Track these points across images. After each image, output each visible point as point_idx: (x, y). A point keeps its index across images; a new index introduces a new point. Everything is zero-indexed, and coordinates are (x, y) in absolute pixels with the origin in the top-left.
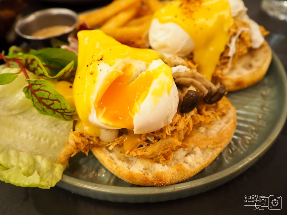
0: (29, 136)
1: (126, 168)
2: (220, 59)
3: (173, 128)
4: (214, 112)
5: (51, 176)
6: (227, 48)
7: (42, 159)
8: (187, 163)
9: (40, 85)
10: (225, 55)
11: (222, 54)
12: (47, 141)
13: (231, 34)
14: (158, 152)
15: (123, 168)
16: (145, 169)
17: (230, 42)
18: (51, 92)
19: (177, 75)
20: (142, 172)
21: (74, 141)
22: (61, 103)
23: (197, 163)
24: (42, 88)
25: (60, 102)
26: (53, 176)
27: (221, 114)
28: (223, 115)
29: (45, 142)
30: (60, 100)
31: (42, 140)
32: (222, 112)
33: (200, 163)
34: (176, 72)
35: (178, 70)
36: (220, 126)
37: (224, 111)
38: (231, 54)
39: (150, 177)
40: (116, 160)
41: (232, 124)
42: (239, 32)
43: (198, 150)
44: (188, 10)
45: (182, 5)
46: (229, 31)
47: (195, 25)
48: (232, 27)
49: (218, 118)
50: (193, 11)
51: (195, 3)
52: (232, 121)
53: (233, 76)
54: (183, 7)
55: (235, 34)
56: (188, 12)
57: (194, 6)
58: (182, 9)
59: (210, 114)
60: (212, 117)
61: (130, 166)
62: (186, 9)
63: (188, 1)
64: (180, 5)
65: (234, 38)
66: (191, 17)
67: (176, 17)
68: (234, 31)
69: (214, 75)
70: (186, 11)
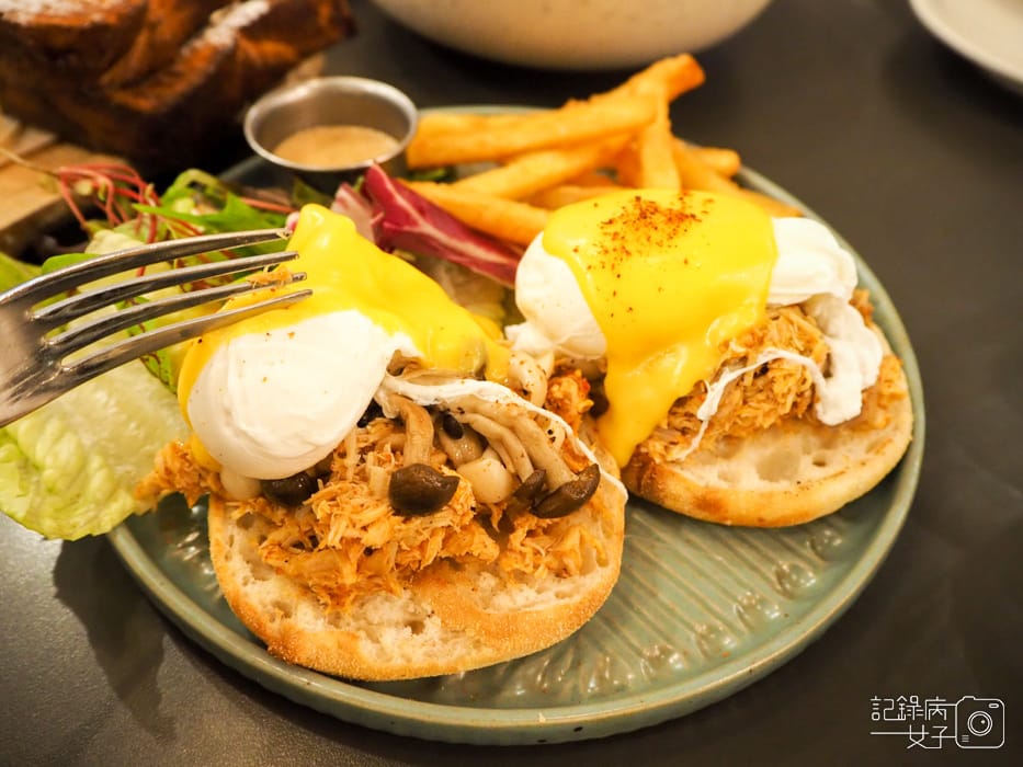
0: (112, 402)
1: (239, 580)
2: (672, 413)
4: (543, 552)
6: (699, 390)
7: (101, 468)
8: (376, 641)
10: (689, 408)
11: (681, 402)
12: (142, 433)
15: (233, 575)
16: (278, 605)
17: (717, 376)
20: (265, 606)
21: (165, 462)
23: (403, 656)
25: (159, 362)
27: (555, 564)
28: (561, 573)
29: (135, 433)
31: (133, 425)
32: (561, 561)
33: (409, 660)
36: (534, 597)
37: (571, 563)
38: (705, 410)
39: (272, 629)
40: (236, 548)
41: (567, 606)
42: (761, 360)
43: (433, 628)
44: (617, 244)
45: (611, 222)
46: (726, 344)
47: (615, 294)
48: (739, 338)
49: (542, 572)
50: (628, 253)
51: (656, 228)
52: (577, 598)
53: (701, 478)
54: (611, 229)
55: (744, 360)
56: (615, 250)
57: (644, 240)
58: (606, 234)
59: (528, 550)
60: (528, 561)
61: (252, 580)
62: (614, 239)
63: (643, 216)
64: (607, 221)
65: (732, 371)
66: (613, 266)
67: (576, 250)
68: (741, 350)
69: (643, 450)
70: (609, 244)
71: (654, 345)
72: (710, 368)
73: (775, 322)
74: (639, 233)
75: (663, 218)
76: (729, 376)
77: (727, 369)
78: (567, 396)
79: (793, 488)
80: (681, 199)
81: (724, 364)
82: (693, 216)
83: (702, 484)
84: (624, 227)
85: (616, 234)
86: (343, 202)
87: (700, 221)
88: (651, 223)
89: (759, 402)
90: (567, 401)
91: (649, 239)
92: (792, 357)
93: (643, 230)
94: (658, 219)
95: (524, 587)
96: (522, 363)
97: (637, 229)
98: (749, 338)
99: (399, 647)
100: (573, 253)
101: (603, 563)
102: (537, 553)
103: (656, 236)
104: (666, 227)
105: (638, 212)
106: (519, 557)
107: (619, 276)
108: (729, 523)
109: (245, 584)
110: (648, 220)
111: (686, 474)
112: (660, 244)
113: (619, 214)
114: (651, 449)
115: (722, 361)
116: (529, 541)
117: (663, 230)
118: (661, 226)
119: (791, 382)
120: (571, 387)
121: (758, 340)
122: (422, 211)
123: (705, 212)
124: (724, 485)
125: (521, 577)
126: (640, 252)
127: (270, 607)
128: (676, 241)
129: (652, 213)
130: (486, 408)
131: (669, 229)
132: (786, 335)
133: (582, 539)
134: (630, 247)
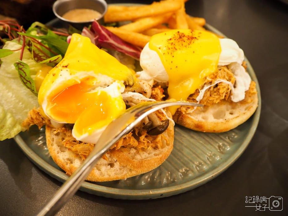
0: (14, 96)
1: (56, 152)
4: (150, 142)
6: (197, 92)
7: (10, 117)
8: (99, 170)
9: (23, 66)
10: (194, 97)
11: (191, 95)
12: (23, 106)
13: (206, 81)
14: (80, 152)
16: (68, 159)
17: (203, 88)
18: (27, 75)
19: (130, 99)
20: (64, 160)
21: (31, 116)
22: (32, 85)
23: (108, 174)
24: (23, 69)
26: (9, 133)
27: (154, 146)
28: (156, 148)
29: (21, 106)
30: (32, 83)
31: (20, 103)
33: (110, 176)
34: (130, 97)
35: (133, 96)
36: (147, 155)
38: (199, 98)
39: (67, 167)
40: (55, 142)
42: (216, 83)
43: (117, 166)
44: (173, 46)
45: (171, 39)
46: (206, 78)
47: (172, 62)
48: (210, 76)
49: (150, 148)
50: (176, 49)
51: (184, 41)
52: (161, 156)
53: (197, 118)
54: (171, 42)
55: (211, 83)
56: (172, 48)
57: (181, 45)
58: (169, 43)
59: (145, 142)
60: (145, 145)
61: (60, 152)
62: (171, 45)
63: (180, 37)
64: (169, 39)
65: (207, 86)
66: (171, 53)
67: (160, 48)
68: (210, 80)
69: (179, 110)
70: (170, 46)
71: (184, 78)
72: (200, 85)
73: (220, 71)
74: (179, 43)
75: (187, 38)
76: (206, 88)
77: (206, 85)
78: (157, 94)
79: (224, 121)
80: (192, 32)
81: (205, 84)
82: (196, 38)
83: (197, 120)
84: (175, 41)
85: (172, 43)
86: (85, 33)
87: (198, 39)
88: (183, 40)
89: (215, 95)
90: (157, 95)
91: (182, 45)
92: (225, 82)
93: (180, 42)
94: (185, 39)
95: (145, 153)
96: (144, 83)
97: (179, 42)
98: (212, 76)
99: (107, 172)
100: (159, 49)
101: (168, 145)
102: (148, 142)
103: (185, 44)
104: (187, 41)
105: (179, 36)
106: (143, 144)
107: (173, 56)
108: (205, 132)
109: (58, 153)
110: (182, 39)
111: (192, 117)
112: (186, 46)
113: (173, 37)
114: (182, 110)
115: (204, 83)
116: (146, 139)
117: (187, 42)
118: (186, 41)
119: (225, 89)
120: (158, 91)
121: (215, 77)
122: (110, 36)
123: (199, 37)
124: (203, 121)
125: (143, 149)
126: (180, 49)
127: (66, 160)
128: (190, 46)
129: (183, 37)
130: (135, 101)
131: (188, 42)
132: (223, 75)
133: (162, 137)
134: (177, 47)
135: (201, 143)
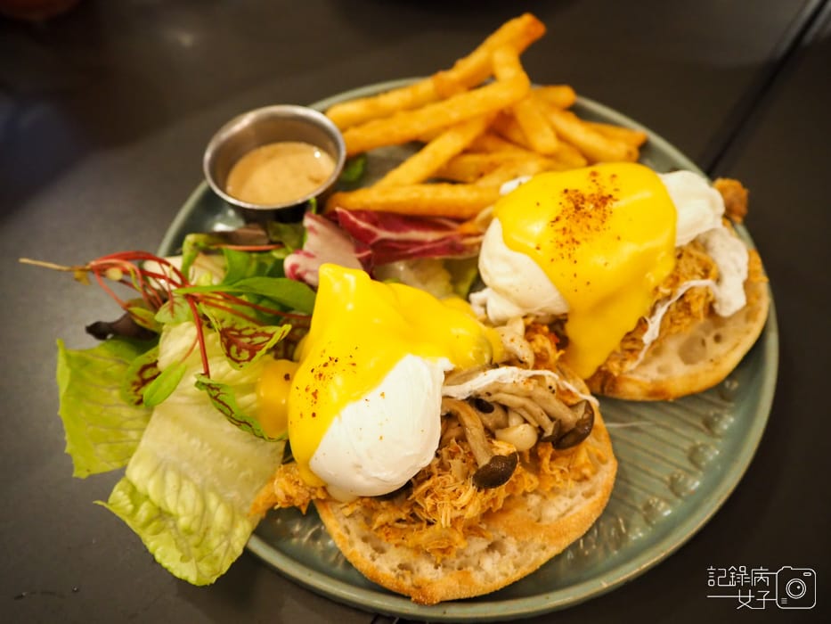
1: (368, 558)
2: (624, 341)
3: (458, 513)
4: (566, 470)
5: (225, 544)
6: (642, 324)
7: (219, 504)
8: (480, 570)
10: (633, 336)
11: (630, 334)
13: (659, 296)
14: (426, 547)
16: (402, 567)
17: (653, 311)
23: (501, 574)
26: (229, 545)
27: (578, 477)
28: (582, 479)
32: (581, 473)
36: (569, 502)
38: (647, 338)
39: (408, 585)
40: (354, 535)
41: (595, 502)
42: (681, 292)
43: (511, 546)
44: (567, 237)
45: (557, 219)
46: (657, 289)
47: (575, 275)
48: (665, 283)
49: (571, 483)
50: (578, 243)
51: (590, 217)
52: (599, 494)
53: (645, 376)
54: (559, 225)
55: (669, 297)
56: (567, 242)
57: (585, 229)
58: (557, 231)
59: (556, 472)
60: (558, 479)
61: (377, 554)
62: (564, 234)
63: (577, 208)
64: (553, 219)
65: (663, 306)
66: (569, 255)
67: (538, 248)
68: (667, 291)
69: (603, 369)
70: (562, 239)
72: (648, 307)
73: (682, 261)
74: (580, 224)
75: (592, 206)
76: (661, 311)
77: (659, 305)
78: (544, 350)
79: (710, 366)
80: (594, 181)
81: (657, 302)
82: (610, 196)
83: (648, 381)
84: (568, 221)
85: (564, 229)
87: (616, 200)
88: (585, 213)
89: (680, 319)
90: (544, 354)
91: (589, 227)
92: (698, 283)
93: (582, 220)
94: (589, 207)
95: (560, 497)
96: (512, 340)
97: (578, 221)
98: (671, 281)
99: (498, 568)
100: (536, 250)
101: (604, 462)
102: (562, 471)
103: (593, 223)
104: (597, 214)
105: (572, 205)
106: (551, 478)
107: (575, 262)
108: (671, 400)
109: (373, 559)
110: (583, 211)
111: (637, 377)
112: (597, 229)
113: (560, 212)
114: (611, 368)
115: (655, 300)
116: (554, 466)
117: (596, 217)
118: (593, 213)
119: (702, 302)
120: (544, 342)
121: (675, 279)
123: (616, 190)
124: (663, 377)
125: (554, 491)
126: (586, 240)
127: (399, 571)
128: (606, 225)
129: (582, 203)
130: (508, 388)
132: (690, 267)
133: (588, 450)
134: (578, 238)
135: (664, 427)
